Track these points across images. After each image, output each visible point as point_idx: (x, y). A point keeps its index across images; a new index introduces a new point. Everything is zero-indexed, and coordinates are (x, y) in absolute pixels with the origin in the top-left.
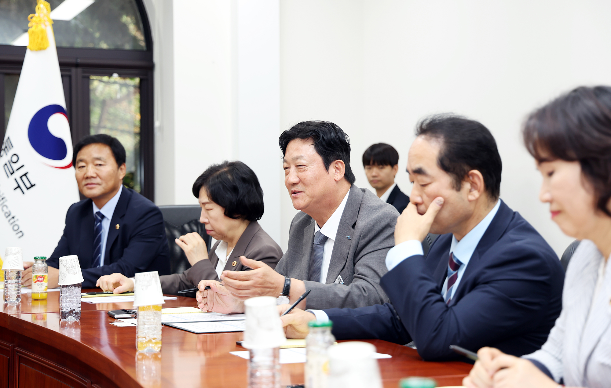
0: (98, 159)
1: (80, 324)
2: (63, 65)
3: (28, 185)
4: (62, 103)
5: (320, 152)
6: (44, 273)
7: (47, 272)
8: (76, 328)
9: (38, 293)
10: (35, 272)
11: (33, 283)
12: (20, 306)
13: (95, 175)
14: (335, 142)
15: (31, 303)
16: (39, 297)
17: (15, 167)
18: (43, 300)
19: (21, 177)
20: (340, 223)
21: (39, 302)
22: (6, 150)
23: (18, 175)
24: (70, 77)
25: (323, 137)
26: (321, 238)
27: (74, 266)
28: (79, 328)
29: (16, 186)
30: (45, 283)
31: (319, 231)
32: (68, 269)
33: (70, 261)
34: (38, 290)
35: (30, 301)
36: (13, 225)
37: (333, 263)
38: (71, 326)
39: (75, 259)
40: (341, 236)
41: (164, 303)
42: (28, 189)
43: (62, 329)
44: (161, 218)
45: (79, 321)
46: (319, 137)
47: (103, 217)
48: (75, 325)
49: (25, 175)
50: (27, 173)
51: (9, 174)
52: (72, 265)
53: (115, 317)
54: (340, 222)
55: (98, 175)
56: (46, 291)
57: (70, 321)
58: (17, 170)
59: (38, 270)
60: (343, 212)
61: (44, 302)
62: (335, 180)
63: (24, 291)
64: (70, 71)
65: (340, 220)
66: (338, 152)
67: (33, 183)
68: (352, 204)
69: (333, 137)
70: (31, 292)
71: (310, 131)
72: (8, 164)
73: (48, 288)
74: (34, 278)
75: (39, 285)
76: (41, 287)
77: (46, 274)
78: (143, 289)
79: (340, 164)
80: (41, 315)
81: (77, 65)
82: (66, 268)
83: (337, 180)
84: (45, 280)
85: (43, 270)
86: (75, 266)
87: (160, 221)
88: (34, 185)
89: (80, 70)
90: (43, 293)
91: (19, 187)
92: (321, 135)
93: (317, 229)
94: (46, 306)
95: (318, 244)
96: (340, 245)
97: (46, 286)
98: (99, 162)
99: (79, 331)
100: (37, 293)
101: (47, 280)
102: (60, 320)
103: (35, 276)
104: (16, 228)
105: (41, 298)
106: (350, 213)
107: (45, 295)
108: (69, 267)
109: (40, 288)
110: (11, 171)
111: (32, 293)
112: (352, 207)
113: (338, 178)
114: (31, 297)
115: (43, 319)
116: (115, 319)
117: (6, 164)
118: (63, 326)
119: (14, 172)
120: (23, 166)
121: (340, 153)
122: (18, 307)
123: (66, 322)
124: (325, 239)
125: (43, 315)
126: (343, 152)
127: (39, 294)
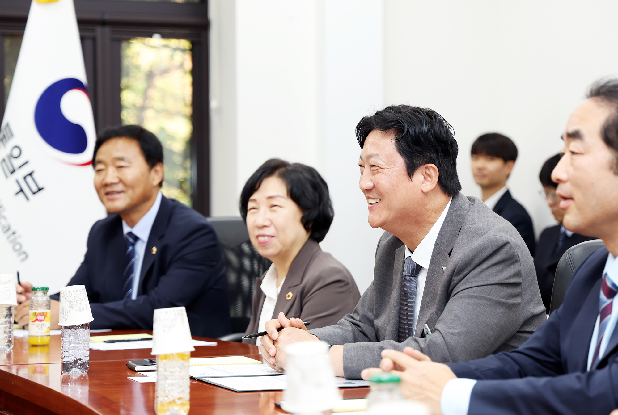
0: (121, 159)
1: (88, 379)
2: (82, 23)
3: (35, 189)
4: (81, 76)
5: (402, 151)
6: (46, 309)
7: (49, 308)
8: (82, 384)
9: (38, 336)
10: (33, 307)
11: (31, 324)
12: (12, 354)
13: (116, 180)
14: (427, 139)
15: (28, 350)
16: (39, 342)
17: (17, 163)
18: (43, 346)
19: (25, 178)
20: (435, 248)
21: (39, 349)
22: (4, 140)
23: (20, 174)
24: (94, 39)
25: (408, 131)
26: (412, 267)
27: (79, 300)
28: (87, 384)
29: (18, 189)
30: (47, 323)
31: (410, 257)
32: (72, 304)
33: (74, 293)
34: (37, 333)
35: (27, 348)
36: (14, 243)
37: (426, 303)
38: (76, 382)
39: (81, 290)
40: (436, 266)
41: (194, 350)
42: (34, 193)
43: (63, 385)
44: (215, 238)
45: (87, 374)
46: (403, 131)
47: (136, 239)
48: (81, 380)
49: (30, 174)
50: (33, 172)
51: (8, 173)
52: (77, 298)
53: (136, 370)
54: (435, 246)
55: (121, 181)
56: (48, 334)
57: (75, 375)
58: (20, 167)
59: (37, 305)
60: (439, 233)
61: (45, 349)
62: (422, 191)
63: (18, 333)
64: (93, 31)
65: (435, 244)
66: (430, 154)
67: (41, 186)
68: (452, 222)
69: (425, 131)
70: (28, 336)
71: (392, 122)
72: (7, 160)
73: (52, 329)
74: (32, 316)
75: (39, 326)
76: (41, 328)
77: (49, 311)
78: (164, 331)
79: (432, 170)
80: (41, 367)
81: (103, 23)
82: (68, 303)
83: (425, 190)
84: (46, 319)
85: (44, 305)
86: (81, 299)
87: (212, 243)
88: (43, 189)
89: (107, 30)
90: (43, 336)
91: (22, 191)
92: (406, 127)
93: (408, 254)
94: (48, 354)
95: (409, 275)
96: (434, 279)
97: (48, 328)
98: (122, 163)
99: (86, 389)
100: (35, 336)
101: (49, 318)
102: (62, 373)
103: (33, 313)
104: (17, 247)
105: (42, 344)
106: (449, 235)
107: (46, 340)
108: (73, 301)
109: (39, 329)
110: (11, 169)
111: (30, 336)
112: (452, 226)
113: (427, 189)
114: (28, 342)
115: (43, 372)
116: (135, 372)
117: (4, 160)
118: (65, 382)
119: (14, 171)
120: (27, 162)
121: (432, 156)
122: (9, 356)
123: (69, 377)
124: (418, 269)
125: (43, 367)
126: (437, 154)
127: (39, 338)
